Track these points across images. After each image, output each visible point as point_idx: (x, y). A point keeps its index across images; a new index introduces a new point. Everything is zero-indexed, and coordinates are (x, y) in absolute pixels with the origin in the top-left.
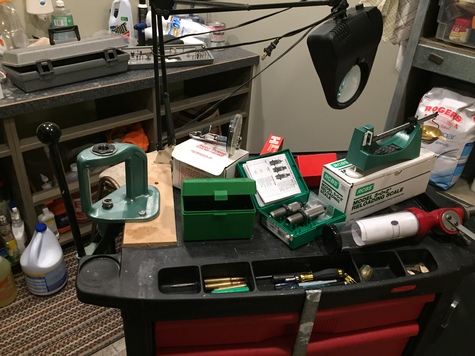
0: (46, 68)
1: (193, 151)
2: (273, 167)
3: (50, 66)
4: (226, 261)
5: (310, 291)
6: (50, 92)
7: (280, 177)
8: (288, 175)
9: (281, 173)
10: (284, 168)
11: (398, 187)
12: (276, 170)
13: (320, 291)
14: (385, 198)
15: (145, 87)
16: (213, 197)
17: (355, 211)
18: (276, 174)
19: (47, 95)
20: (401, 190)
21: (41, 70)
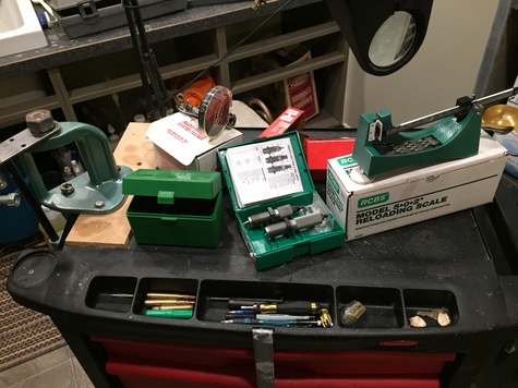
0: (88, 11)
1: (169, 131)
2: (268, 156)
3: (94, 8)
4: (172, 276)
5: (258, 331)
6: (96, 38)
7: (274, 170)
8: (287, 167)
9: (277, 164)
10: (284, 157)
11: (439, 196)
12: (270, 160)
13: (270, 332)
14: (414, 210)
15: (205, 28)
16: (156, 198)
17: (360, 225)
18: (270, 165)
19: (91, 42)
20: (444, 200)
21: (83, 13)
